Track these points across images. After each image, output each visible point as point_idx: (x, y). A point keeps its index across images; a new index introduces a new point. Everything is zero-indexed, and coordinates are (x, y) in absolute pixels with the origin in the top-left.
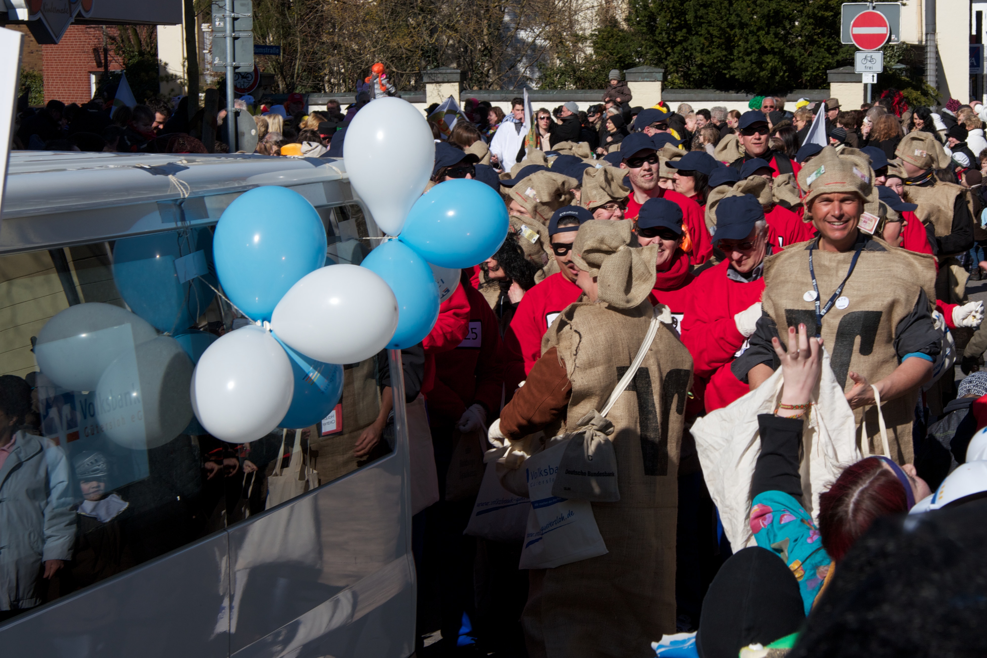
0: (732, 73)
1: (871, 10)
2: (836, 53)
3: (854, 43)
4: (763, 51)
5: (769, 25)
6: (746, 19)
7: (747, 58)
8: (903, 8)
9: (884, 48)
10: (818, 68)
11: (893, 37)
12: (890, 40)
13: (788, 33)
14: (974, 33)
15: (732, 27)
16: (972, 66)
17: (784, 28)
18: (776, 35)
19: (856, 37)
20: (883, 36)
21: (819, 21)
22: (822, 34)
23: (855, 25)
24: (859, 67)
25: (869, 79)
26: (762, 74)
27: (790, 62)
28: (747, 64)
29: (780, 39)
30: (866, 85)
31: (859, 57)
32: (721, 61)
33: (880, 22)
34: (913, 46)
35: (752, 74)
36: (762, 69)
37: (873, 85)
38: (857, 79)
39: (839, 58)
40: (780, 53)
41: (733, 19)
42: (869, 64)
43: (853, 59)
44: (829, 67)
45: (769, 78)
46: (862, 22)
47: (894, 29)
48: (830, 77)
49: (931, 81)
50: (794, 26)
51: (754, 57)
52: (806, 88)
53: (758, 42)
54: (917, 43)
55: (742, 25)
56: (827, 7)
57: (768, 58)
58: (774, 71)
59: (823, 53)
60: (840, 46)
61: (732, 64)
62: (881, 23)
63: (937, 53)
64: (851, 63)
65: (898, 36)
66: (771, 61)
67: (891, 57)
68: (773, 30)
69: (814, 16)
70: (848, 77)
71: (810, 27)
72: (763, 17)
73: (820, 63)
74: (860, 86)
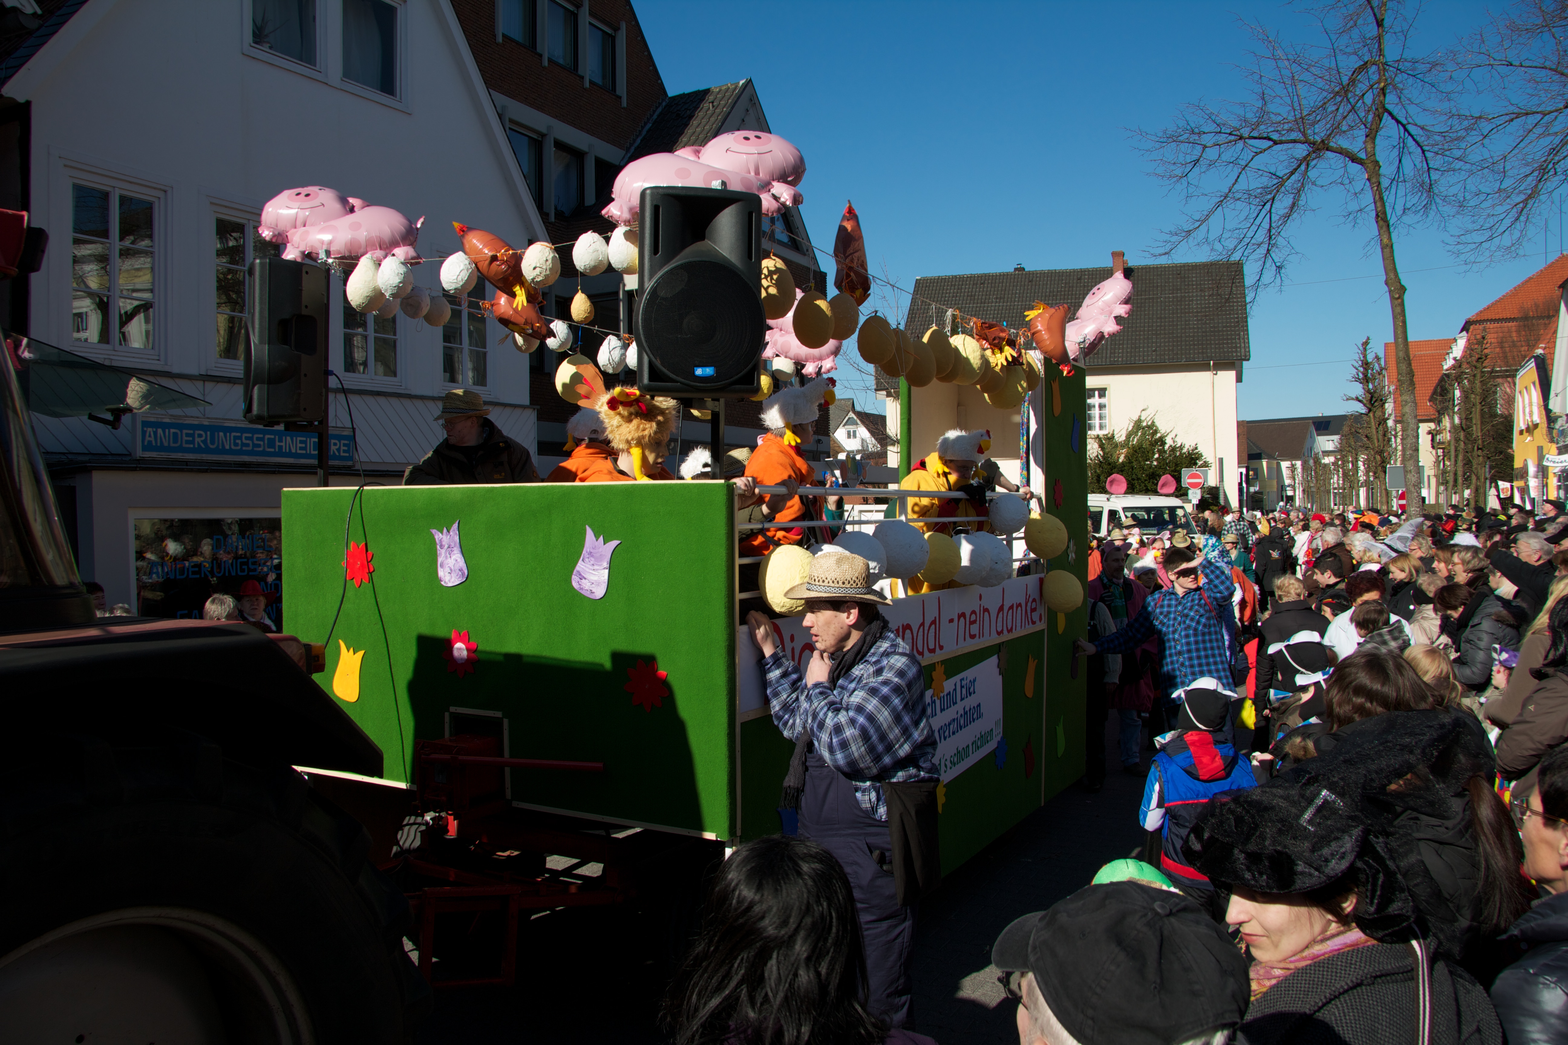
1: (1195, 472)
3: (1188, 486)
6: (1139, 476)
8: (1209, 471)
9: (1201, 488)
11: (1205, 483)
14: (1240, 481)
15: (1133, 480)
16: (1239, 495)
19: (1189, 483)
20: (1201, 483)
23: (1188, 478)
24: (1190, 496)
25: (1195, 501)
30: (1193, 504)
31: (1190, 492)
34: (1213, 488)
38: (1190, 502)
42: (1195, 495)
46: (1192, 477)
47: (1206, 480)
53: (1145, 486)
54: (1214, 485)
55: (1138, 479)
56: (1175, 471)
62: (1199, 477)
63: (1224, 490)
64: (1186, 494)
65: (1207, 483)
67: (1204, 492)
72: (1147, 475)
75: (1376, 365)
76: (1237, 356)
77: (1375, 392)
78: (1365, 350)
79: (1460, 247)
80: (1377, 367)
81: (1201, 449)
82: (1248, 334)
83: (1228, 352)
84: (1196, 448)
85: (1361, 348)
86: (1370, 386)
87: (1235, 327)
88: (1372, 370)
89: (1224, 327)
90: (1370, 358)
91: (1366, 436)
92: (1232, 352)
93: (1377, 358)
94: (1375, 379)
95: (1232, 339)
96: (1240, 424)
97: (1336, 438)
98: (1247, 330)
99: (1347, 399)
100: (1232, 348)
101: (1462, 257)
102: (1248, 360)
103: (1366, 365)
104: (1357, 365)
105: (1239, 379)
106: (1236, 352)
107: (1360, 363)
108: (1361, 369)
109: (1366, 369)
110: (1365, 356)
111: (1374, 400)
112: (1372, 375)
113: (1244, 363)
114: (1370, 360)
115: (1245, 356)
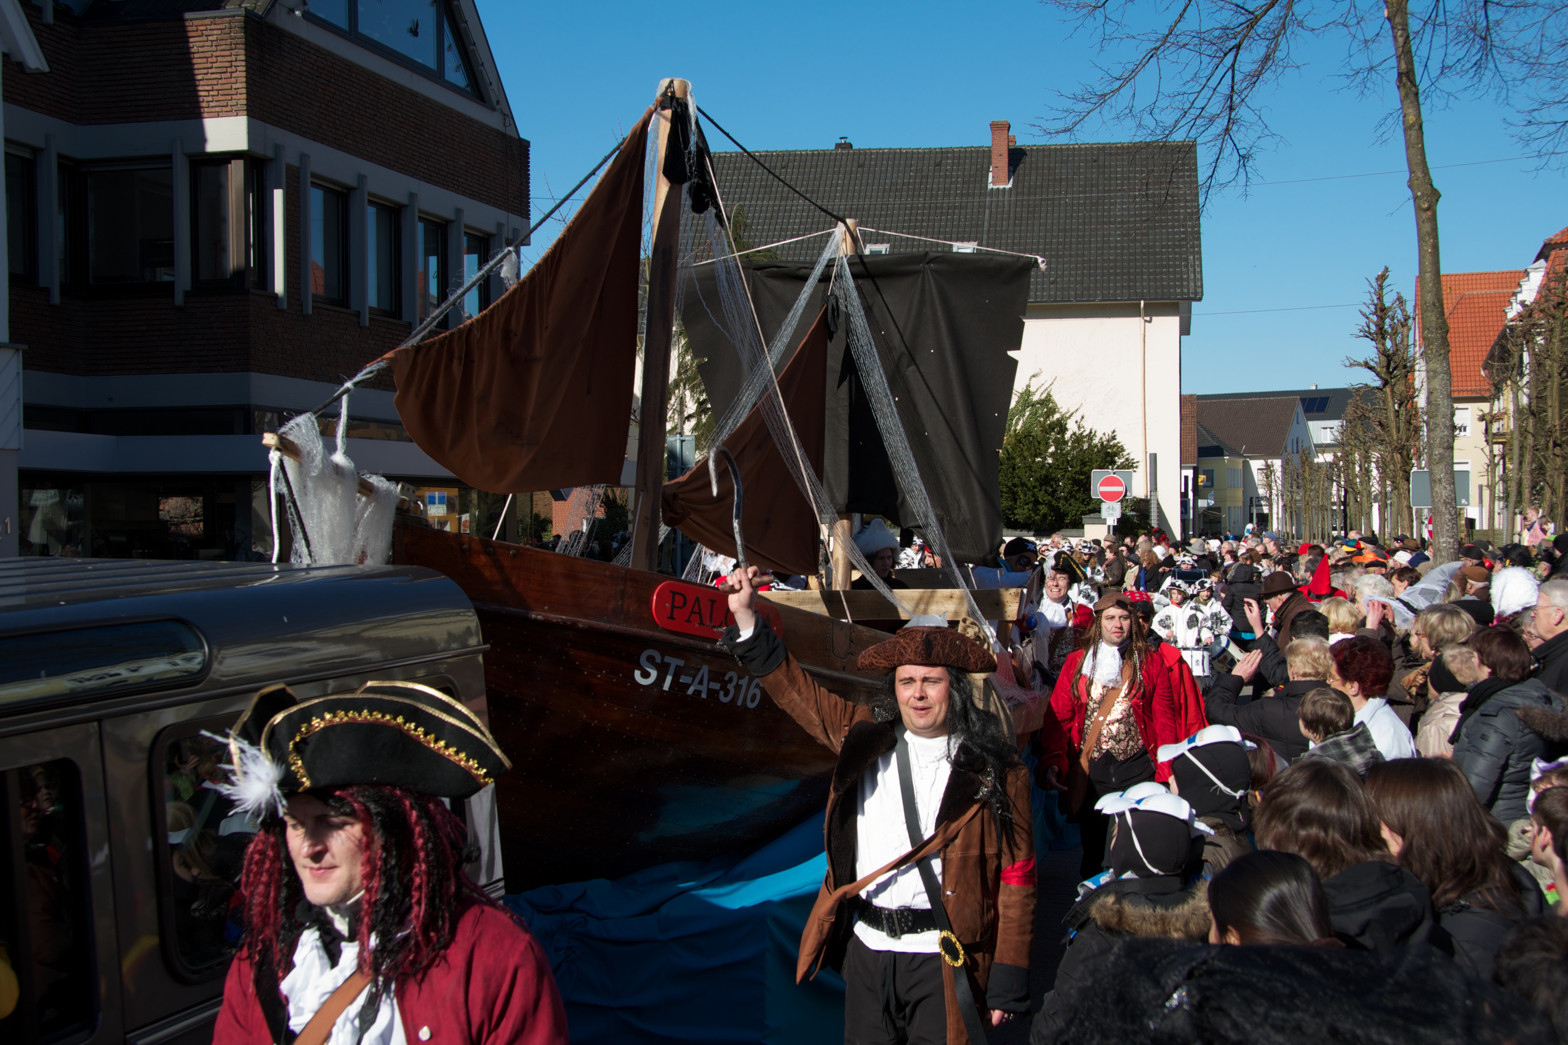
0: (1017, 517)
1: (1112, 475)
2: (1088, 504)
3: (1100, 497)
4: (1037, 502)
5: (1041, 485)
6: (1024, 480)
7: (1026, 507)
8: (1134, 474)
9: (1121, 501)
10: (1076, 514)
11: (1128, 493)
12: (1126, 495)
13: (1055, 491)
14: (1183, 491)
15: (1015, 485)
16: (1182, 513)
17: (1052, 487)
18: (1046, 491)
19: (1102, 493)
20: (1121, 493)
21: (1076, 482)
22: (1078, 491)
23: (1101, 485)
24: (1104, 514)
25: (1112, 521)
26: (1037, 518)
27: (1055, 510)
28: (1026, 511)
29: (1049, 495)
30: (1109, 527)
31: (1104, 506)
32: (1009, 509)
33: (1117, 483)
34: (1141, 500)
35: (1029, 517)
36: (1036, 515)
37: (1114, 527)
38: (1104, 522)
39: (1090, 507)
40: (1049, 505)
41: (1016, 480)
42: (1111, 512)
43: (1100, 508)
44: (1084, 513)
45: (1041, 521)
46: (1106, 483)
47: (1128, 488)
48: (1084, 521)
49: (1154, 523)
50: (1059, 486)
51: (1030, 506)
52: (1067, 528)
53: (1033, 496)
54: (1143, 497)
55: (1023, 485)
56: (1082, 473)
57: (1041, 507)
58: (1045, 516)
59: (1078, 504)
60: (1091, 499)
61: (1016, 511)
62: (1120, 484)
63: (1158, 504)
64: (1099, 511)
65: (1131, 493)
66: (1043, 509)
67: (1126, 507)
68: (1043, 488)
69: (1073, 479)
70: (1096, 520)
71: (1069, 487)
72: (1036, 480)
73: (1077, 511)
74: (1105, 527)
75: (1399, 311)
76: (1182, 293)
77: (1394, 354)
78: (1381, 287)
79: (1532, 129)
80: (1399, 316)
81: (1121, 439)
82: (1200, 259)
83: (1169, 287)
84: (1114, 438)
85: (1375, 285)
86: (1388, 344)
87: (1180, 246)
88: (1393, 319)
89: (1162, 247)
90: (1388, 300)
91: (1381, 424)
92: (1175, 286)
93: (1400, 300)
94: (1396, 333)
95: (1175, 266)
96: (1184, 401)
97: (1336, 423)
98: (1200, 253)
99: (1351, 365)
100: (1175, 280)
101: (1535, 146)
102: (1200, 299)
103: (1381, 311)
104: (1367, 311)
105: (1185, 330)
106: (1182, 286)
107: (1372, 308)
108: (1374, 318)
109: (1382, 319)
110: (1380, 298)
111: (1392, 365)
112: (1392, 329)
113: (1194, 304)
114: (1387, 305)
115: (1196, 293)
